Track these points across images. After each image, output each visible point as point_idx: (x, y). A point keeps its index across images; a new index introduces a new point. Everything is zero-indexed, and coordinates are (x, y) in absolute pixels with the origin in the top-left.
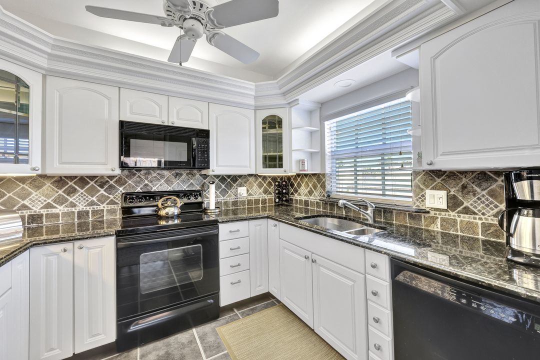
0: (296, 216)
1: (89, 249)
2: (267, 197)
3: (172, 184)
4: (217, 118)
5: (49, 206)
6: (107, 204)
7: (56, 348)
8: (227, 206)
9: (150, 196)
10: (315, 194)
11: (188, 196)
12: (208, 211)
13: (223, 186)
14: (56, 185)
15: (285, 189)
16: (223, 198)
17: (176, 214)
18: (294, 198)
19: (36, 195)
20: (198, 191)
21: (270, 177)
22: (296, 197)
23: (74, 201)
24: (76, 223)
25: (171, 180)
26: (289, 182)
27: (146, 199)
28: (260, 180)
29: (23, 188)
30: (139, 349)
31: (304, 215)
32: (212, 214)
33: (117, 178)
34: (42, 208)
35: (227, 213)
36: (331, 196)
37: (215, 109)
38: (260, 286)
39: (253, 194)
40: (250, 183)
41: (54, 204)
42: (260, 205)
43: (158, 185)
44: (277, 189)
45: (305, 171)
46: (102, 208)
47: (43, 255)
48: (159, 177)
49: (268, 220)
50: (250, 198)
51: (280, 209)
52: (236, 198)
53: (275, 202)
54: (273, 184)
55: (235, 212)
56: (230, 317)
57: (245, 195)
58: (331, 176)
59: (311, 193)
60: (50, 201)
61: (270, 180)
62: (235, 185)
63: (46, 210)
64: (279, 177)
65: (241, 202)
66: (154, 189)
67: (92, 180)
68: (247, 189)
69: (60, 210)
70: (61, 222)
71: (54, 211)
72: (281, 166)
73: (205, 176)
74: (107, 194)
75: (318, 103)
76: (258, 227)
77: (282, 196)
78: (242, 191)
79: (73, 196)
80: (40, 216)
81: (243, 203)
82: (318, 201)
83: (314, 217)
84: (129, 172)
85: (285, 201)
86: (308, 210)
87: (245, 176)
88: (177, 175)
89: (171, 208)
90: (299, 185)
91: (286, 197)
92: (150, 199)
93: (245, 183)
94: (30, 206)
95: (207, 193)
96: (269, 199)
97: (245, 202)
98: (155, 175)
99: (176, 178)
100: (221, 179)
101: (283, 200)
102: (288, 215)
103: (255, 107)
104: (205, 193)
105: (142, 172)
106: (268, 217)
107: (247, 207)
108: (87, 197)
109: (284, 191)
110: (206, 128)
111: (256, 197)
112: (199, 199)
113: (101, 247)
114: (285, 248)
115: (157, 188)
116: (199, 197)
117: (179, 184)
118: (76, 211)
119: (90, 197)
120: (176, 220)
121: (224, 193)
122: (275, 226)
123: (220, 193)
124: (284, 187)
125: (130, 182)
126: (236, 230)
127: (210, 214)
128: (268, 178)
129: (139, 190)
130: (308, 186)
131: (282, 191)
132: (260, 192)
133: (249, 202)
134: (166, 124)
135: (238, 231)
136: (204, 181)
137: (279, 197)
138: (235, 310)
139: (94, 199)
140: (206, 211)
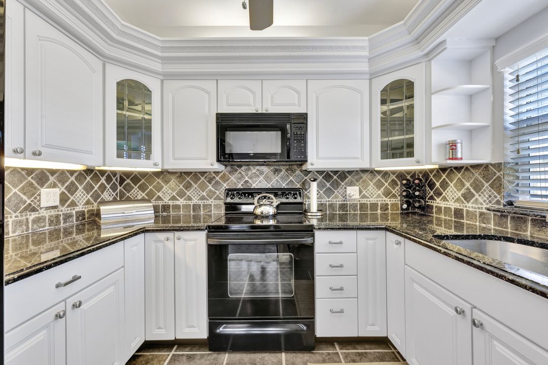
0: (438, 232)
1: (185, 240)
2: (389, 201)
3: (271, 181)
4: (317, 98)
5: (173, 198)
6: (214, 199)
7: (163, 327)
8: (334, 210)
9: (249, 193)
10: (477, 200)
11: (286, 195)
12: (309, 214)
13: (328, 185)
14: (178, 180)
15: (418, 191)
16: (328, 199)
17: (271, 214)
18: (435, 205)
19: (166, 189)
20: (298, 189)
21: (394, 172)
22: (438, 202)
23: (190, 195)
24: (192, 215)
25: (270, 177)
26: (426, 180)
27: (245, 196)
28: (379, 177)
29: (158, 182)
30: (227, 355)
31: (453, 232)
32: (313, 217)
33: (222, 174)
34: (169, 200)
35: (332, 217)
36: (515, 204)
37: (315, 86)
38: (372, 325)
39: (368, 195)
40: (364, 182)
41: (177, 197)
42: (379, 211)
43: (258, 182)
44: (404, 191)
45: (456, 159)
46: (211, 203)
47: (154, 240)
48: (258, 173)
49: (388, 233)
50: (364, 201)
51: (410, 219)
52: (344, 201)
53: (402, 209)
54: (399, 183)
55: (343, 218)
56: (329, 354)
57: (356, 196)
58: (516, 167)
59: (468, 196)
60: (174, 194)
61: (394, 177)
62: (343, 184)
63: (172, 201)
64: (408, 172)
65: (351, 205)
66: (254, 186)
67: (203, 176)
68: (360, 189)
69: (181, 203)
70: (181, 213)
71: (177, 203)
72: (411, 154)
73: (307, 172)
74: (214, 190)
75: (489, 39)
76: (371, 242)
77: (413, 201)
78: (353, 192)
79: (190, 190)
80: (169, 206)
81: (354, 207)
82: (484, 211)
83: (475, 237)
84: (232, 168)
85: (418, 208)
86: (462, 224)
87: (357, 171)
88: (276, 171)
89: (266, 207)
90: (444, 185)
91: (419, 202)
92: (248, 196)
93: (357, 181)
94: (163, 198)
95: (308, 192)
96: (392, 205)
97: (357, 206)
98: (254, 171)
99: (275, 174)
100: (325, 176)
101: (414, 207)
102: (423, 229)
103: (371, 74)
104: (306, 193)
105: (243, 168)
106: (386, 229)
107: (359, 212)
108: (199, 192)
109: (417, 193)
110: (304, 111)
111: (373, 200)
112: (299, 200)
113: (195, 240)
114: (414, 281)
115: (257, 185)
116: (299, 197)
117: (278, 181)
118: (192, 204)
119: (201, 192)
120: (271, 221)
121: (329, 192)
122: (398, 243)
123: (324, 193)
124: (417, 188)
125: (232, 178)
126: (338, 241)
127: (310, 217)
128: (391, 175)
129: (240, 186)
130: (463, 185)
131: (414, 193)
132: (379, 194)
133: (363, 206)
134: (260, 112)
135: (341, 243)
136: (305, 178)
137: (408, 203)
138: (337, 346)
139: (204, 194)
140: (306, 214)
